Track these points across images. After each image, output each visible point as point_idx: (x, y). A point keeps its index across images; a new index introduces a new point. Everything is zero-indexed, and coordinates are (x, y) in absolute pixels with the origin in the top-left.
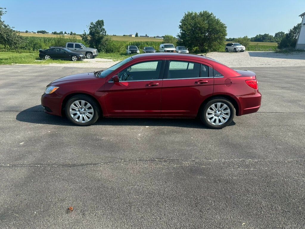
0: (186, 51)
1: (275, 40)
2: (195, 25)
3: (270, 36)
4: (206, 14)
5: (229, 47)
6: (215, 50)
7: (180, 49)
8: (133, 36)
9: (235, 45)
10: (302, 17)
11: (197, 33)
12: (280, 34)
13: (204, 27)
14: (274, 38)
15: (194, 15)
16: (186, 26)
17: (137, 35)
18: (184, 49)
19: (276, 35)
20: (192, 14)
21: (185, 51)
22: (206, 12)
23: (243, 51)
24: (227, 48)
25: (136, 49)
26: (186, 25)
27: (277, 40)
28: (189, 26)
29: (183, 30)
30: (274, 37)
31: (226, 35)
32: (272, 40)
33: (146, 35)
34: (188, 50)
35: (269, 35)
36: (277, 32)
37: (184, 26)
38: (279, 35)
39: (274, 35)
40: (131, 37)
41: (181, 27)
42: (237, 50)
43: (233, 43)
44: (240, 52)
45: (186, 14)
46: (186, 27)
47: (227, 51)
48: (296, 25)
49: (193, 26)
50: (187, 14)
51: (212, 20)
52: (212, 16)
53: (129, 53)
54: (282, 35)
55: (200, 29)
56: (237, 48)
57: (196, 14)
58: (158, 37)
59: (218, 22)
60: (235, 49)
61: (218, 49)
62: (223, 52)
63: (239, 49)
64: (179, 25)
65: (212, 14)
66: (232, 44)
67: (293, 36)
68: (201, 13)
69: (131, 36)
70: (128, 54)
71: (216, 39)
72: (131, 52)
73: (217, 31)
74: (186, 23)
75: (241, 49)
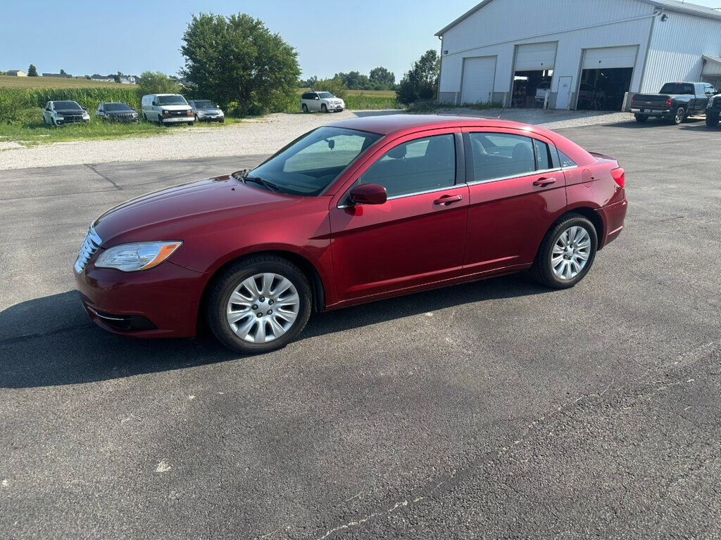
0: (217, 111)
1: (373, 85)
2: (225, 47)
3: (362, 76)
4: (246, 22)
5: (308, 102)
6: (278, 110)
7: (198, 106)
8: (20, 74)
9: (322, 96)
10: (441, 38)
11: (233, 68)
12: (380, 73)
13: (248, 53)
14: (370, 80)
15: (215, 22)
16: (203, 49)
17: (32, 72)
18: (210, 108)
19: (373, 73)
20: (211, 19)
21: (213, 111)
22: (244, 16)
23: (341, 110)
24: (304, 105)
25: (77, 110)
26: (204, 46)
27: (375, 86)
28: (211, 51)
29: (194, 60)
30: (369, 78)
31: (299, 73)
32: (366, 86)
33: (62, 72)
34: (221, 108)
35: (360, 74)
36: (373, 69)
37: (198, 50)
38: (377, 75)
39: (368, 76)
40: (15, 77)
41: (186, 52)
42: (329, 108)
43: (317, 93)
44: (335, 112)
45: (195, 19)
46: (205, 52)
47: (306, 110)
48: (424, 54)
49: (219, 51)
50: (198, 19)
51: (261, 35)
52: (260, 29)
53: (57, 121)
54: (382, 74)
55: (239, 58)
56: (328, 103)
57: (221, 21)
58: (96, 76)
59: (276, 41)
60: (324, 105)
61: (286, 107)
62: (296, 113)
63: (332, 105)
64: (183, 47)
65: (259, 23)
66: (316, 95)
67: (422, 77)
68: (233, 17)
69: (13, 73)
70: (54, 124)
71: (277, 83)
72: (62, 119)
73: (279, 63)
74: (202, 42)
75: (336, 106)
